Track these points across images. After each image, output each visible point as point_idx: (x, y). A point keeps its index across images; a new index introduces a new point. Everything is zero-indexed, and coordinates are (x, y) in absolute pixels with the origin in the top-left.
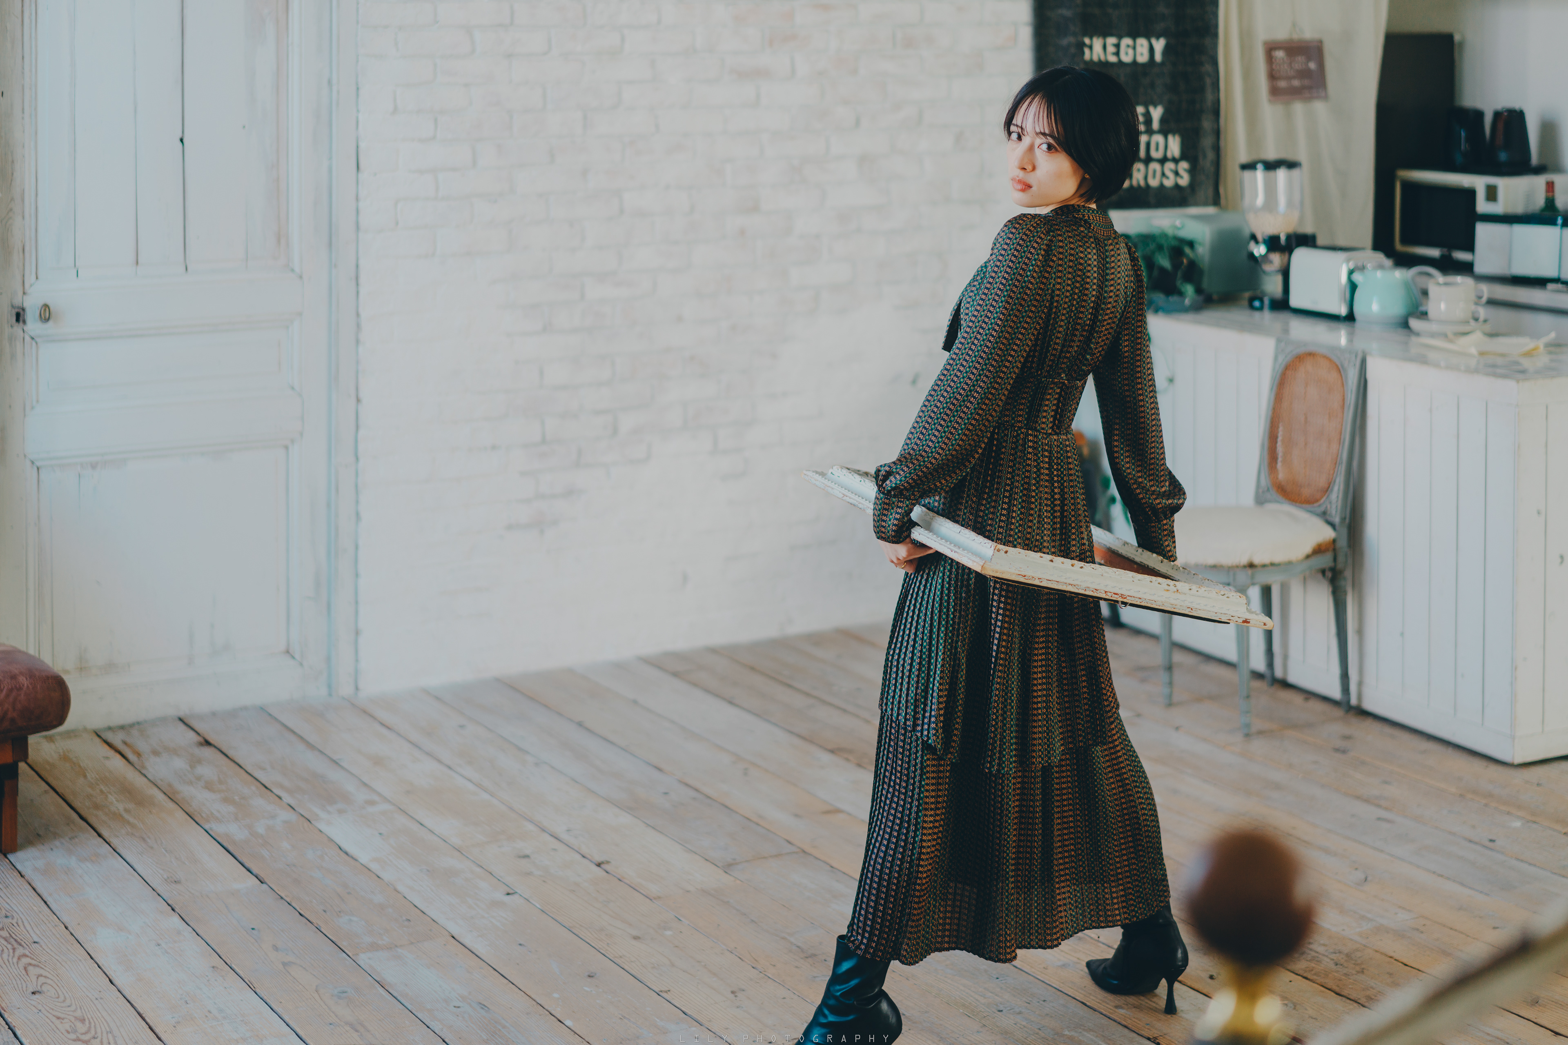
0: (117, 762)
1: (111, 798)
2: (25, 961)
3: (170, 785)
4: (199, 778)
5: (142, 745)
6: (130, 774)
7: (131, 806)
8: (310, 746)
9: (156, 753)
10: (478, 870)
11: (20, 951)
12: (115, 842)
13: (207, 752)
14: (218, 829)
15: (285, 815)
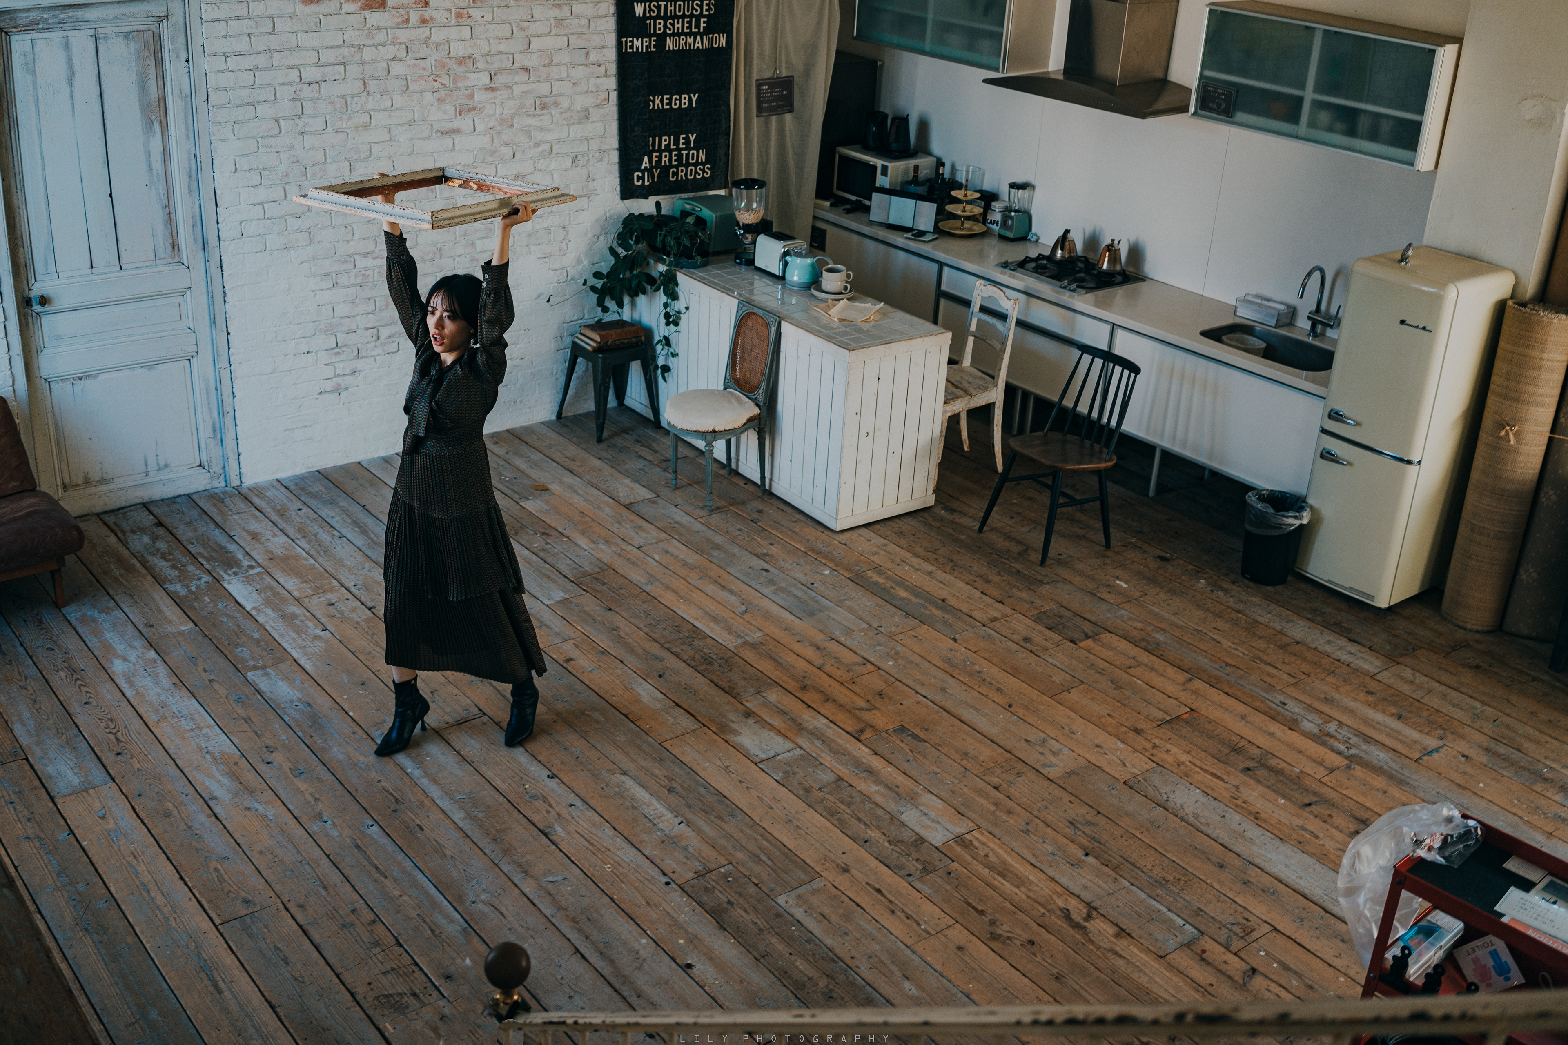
0: (112, 540)
1: (112, 566)
2: (79, 682)
3: (142, 556)
4: (158, 550)
5: (126, 527)
6: (121, 549)
7: (123, 572)
8: (218, 526)
9: (133, 532)
10: (308, 614)
11: (75, 676)
12: (117, 598)
13: (161, 531)
14: (171, 588)
15: (206, 578)
